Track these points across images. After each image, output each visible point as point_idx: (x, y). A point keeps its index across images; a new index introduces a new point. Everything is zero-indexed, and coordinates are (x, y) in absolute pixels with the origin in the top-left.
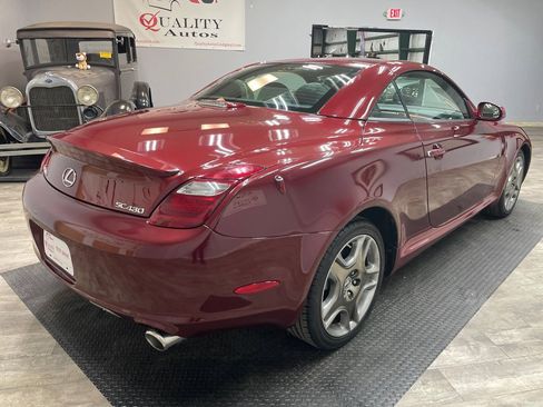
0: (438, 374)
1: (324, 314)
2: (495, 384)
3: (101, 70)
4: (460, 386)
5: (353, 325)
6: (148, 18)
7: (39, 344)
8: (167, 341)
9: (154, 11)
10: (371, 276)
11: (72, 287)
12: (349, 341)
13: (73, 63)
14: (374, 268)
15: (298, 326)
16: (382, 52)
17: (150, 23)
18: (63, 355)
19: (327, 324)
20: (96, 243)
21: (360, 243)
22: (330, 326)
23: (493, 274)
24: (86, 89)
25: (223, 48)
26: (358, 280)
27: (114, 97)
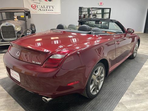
0: (122, 104)
1: (91, 89)
2: (137, 105)
3: (21, 21)
4: (128, 107)
5: (98, 91)
6: (33, 6)
7: (10, 101)
8: (48, 100)
9: (35, 4)
10: (102, 77)
11: (20, 85)
12: (97, 95)
13: (13, 19)
14: (103, 75)
15: (84, 93)
16: (97, 14)
17: (34, 7)
18: (17, 104)
19: (91, 91)
20: (25, 72)
21: (99, 69)
22: (92, 92)
23: (133, 74)
24: (18, 26)
25: (55, 14)
26: (99, 79)
27: (25, 28)
